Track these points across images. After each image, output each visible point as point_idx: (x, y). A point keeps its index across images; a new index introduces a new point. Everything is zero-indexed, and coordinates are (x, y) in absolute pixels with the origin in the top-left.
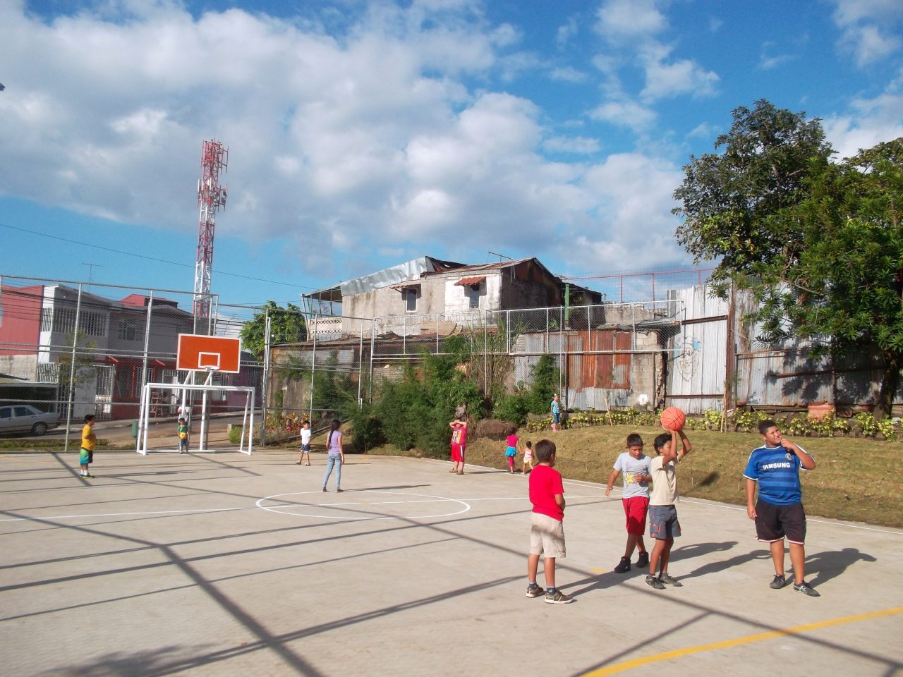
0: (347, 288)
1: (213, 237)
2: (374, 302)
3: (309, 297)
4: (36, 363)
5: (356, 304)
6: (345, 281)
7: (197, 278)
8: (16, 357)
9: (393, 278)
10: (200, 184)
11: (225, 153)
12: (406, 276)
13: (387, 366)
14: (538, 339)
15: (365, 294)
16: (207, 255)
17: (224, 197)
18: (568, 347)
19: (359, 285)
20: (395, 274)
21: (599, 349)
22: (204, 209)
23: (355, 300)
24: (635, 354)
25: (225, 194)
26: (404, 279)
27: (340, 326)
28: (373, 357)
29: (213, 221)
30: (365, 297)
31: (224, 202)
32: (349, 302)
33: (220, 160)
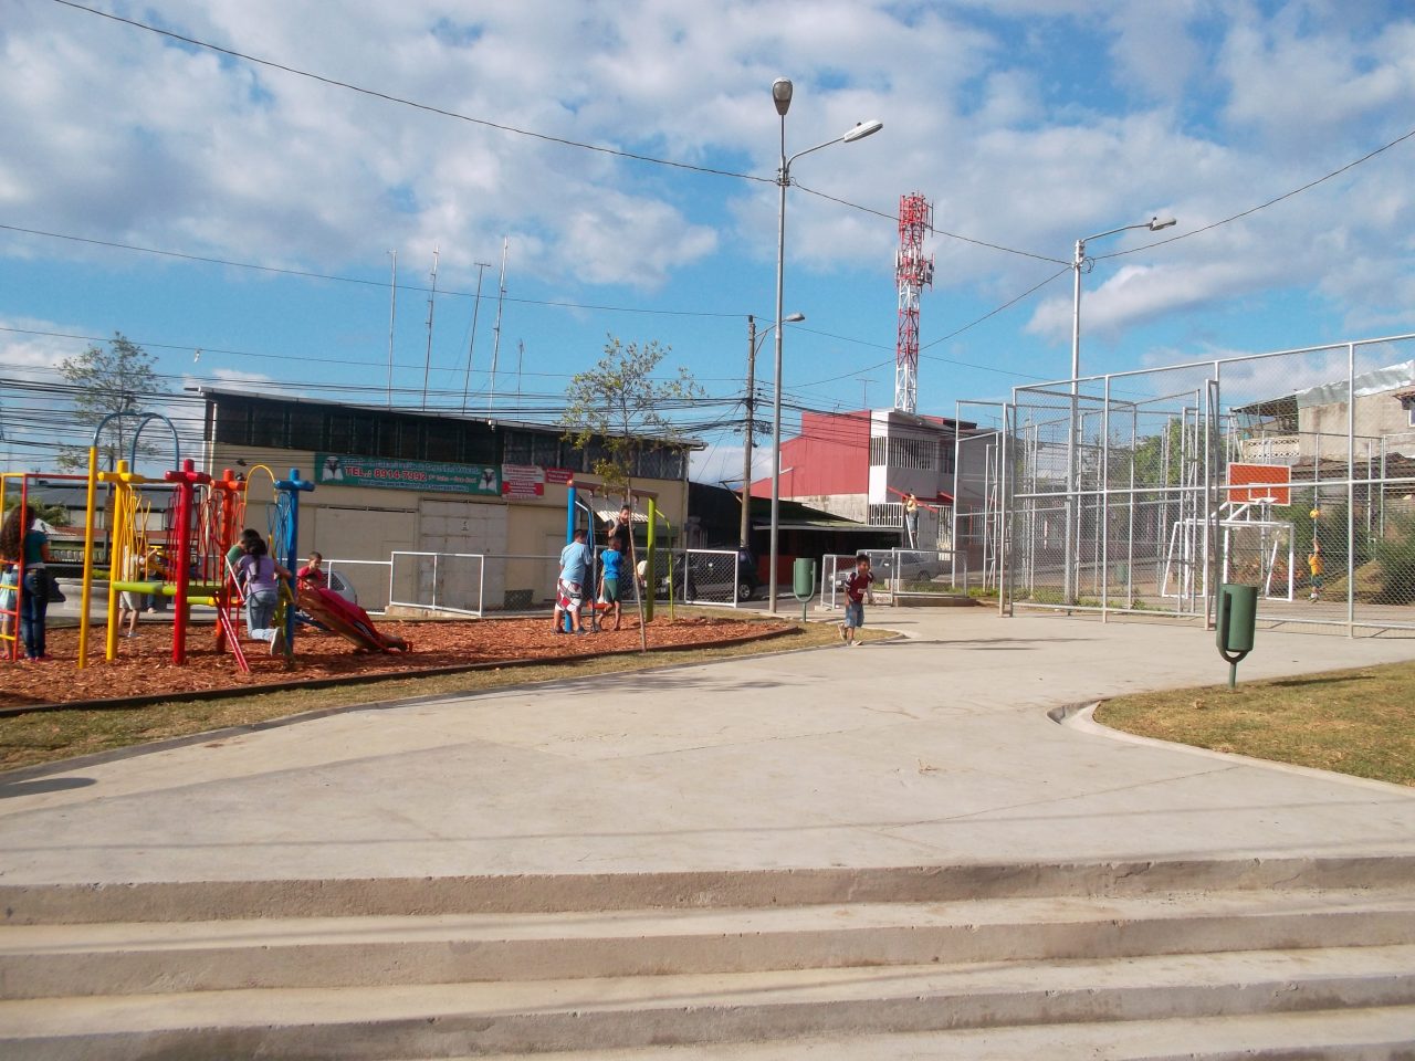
0: (1306, 398)
1: (917, 329)
2: (1354, 414)
3: (1238, 411)
4: (866, 503)
5: (1322, 419)
6: (1304, 388)
7: (898, 388)
8: (832, 497)
9: (1388, 383)
10: (896, 256)
11: (930, 209)
12: (1409, 379)
13: (1408, 497)
15: (1337, 405)
16: (911, 352)
17: (929, 271)
19: (1326, 394)
20: (1389, 377)
22: (905, 290)
23: (1319, 413)
25: (931, 267)
26: (1407, 383)
27: (1296, 447)
29: (916, 307)
30: (1337, 407)
31: (930, 277)
32: (1311, 416)
33: (923, 221)
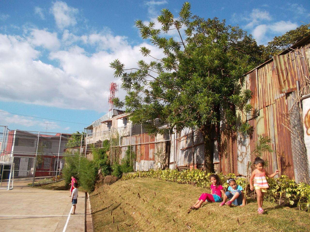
0: (94, 124)
2: (101, 129)
3: (86, 129)
12: (108, 118)
13: (90, 154)
14: (128, 139)
18: (137, 142)
20: (106, 117)
21: (145, 142)
24: (156, 143)
27: (92, 139)
28: (87, 150)
32: (95, 130)
33: (116, 89)
